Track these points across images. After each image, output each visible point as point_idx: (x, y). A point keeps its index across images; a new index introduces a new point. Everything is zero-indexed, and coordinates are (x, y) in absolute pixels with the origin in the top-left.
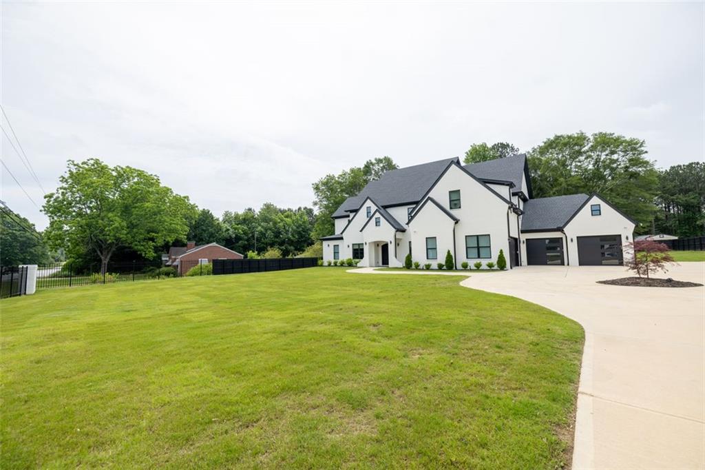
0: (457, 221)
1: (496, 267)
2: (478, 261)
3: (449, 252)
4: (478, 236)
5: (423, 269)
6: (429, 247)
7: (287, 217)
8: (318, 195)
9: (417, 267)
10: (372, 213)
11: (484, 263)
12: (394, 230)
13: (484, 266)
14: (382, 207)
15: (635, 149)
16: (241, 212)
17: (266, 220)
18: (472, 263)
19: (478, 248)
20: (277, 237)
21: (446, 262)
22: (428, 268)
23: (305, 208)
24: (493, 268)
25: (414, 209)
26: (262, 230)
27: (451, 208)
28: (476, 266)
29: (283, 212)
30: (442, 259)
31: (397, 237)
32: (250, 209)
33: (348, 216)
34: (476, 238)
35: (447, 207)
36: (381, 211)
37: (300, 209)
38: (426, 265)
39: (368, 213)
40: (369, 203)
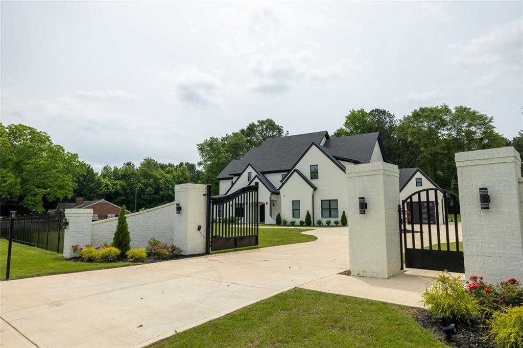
0: (315, 189)
1: (340, 224)
2: (329, 219)
3: (308, 212)
4: (329, 201)
5: (289, 226)
6: (294, 208)
7: (168, 172)
8: (203, 156)
9: (285, 224)
10: (252, 178)
11: (333, 220)
12: (269, 193)
13: (332, 223)
14: (261, 172)
15: (485, 124)
16: (120, 166)
17: (146, 175)
18: (324, 221)
19: (330, 209)
20: (157, 192)
21: (306, 220)
22: (293, 224)
23: (187, 164)
24: (338, 225)
25: (286, 175)
26: (143, 186)
27: (311, 178)
28: (327, 223)
29: (163, 167)
30: (303, 217)
31: (272, 199)
32: (129, 164)
33: (232, 178)
34: (328, 202)
35: (308, 177)
36: (259, 176)
37: (181, 164)
38: (291, 222)
39: (248, 178)
40: (250, 169)
